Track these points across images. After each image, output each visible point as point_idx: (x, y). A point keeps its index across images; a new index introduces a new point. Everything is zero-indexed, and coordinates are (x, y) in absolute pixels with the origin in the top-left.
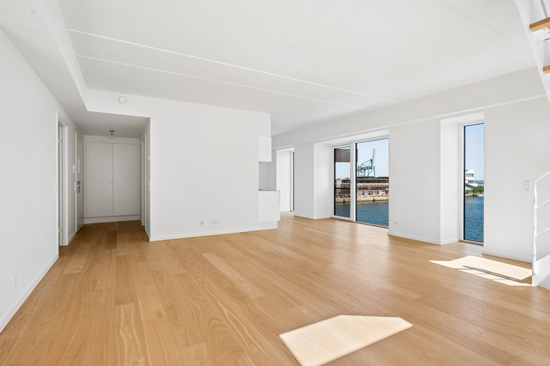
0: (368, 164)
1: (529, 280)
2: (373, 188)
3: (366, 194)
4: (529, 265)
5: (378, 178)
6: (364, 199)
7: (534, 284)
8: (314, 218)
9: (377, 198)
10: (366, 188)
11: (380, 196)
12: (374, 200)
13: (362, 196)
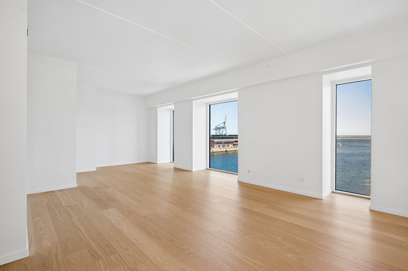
0: (222, 125)
2: (225, 143)
3: (221, 147)
5: (229, 136)
6: (219, 150)
9: (228, 149)
10: (221, 143)
11: (230, 148)
12: (226, 151)
13: (218, 148)
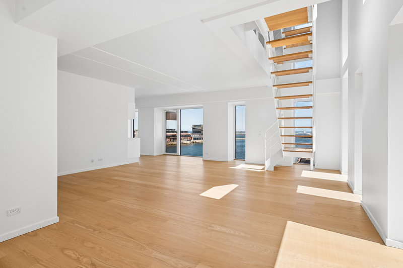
1: (264, 169)
4: (264, 165)
7: (265, 170)
8: (155, 155)
